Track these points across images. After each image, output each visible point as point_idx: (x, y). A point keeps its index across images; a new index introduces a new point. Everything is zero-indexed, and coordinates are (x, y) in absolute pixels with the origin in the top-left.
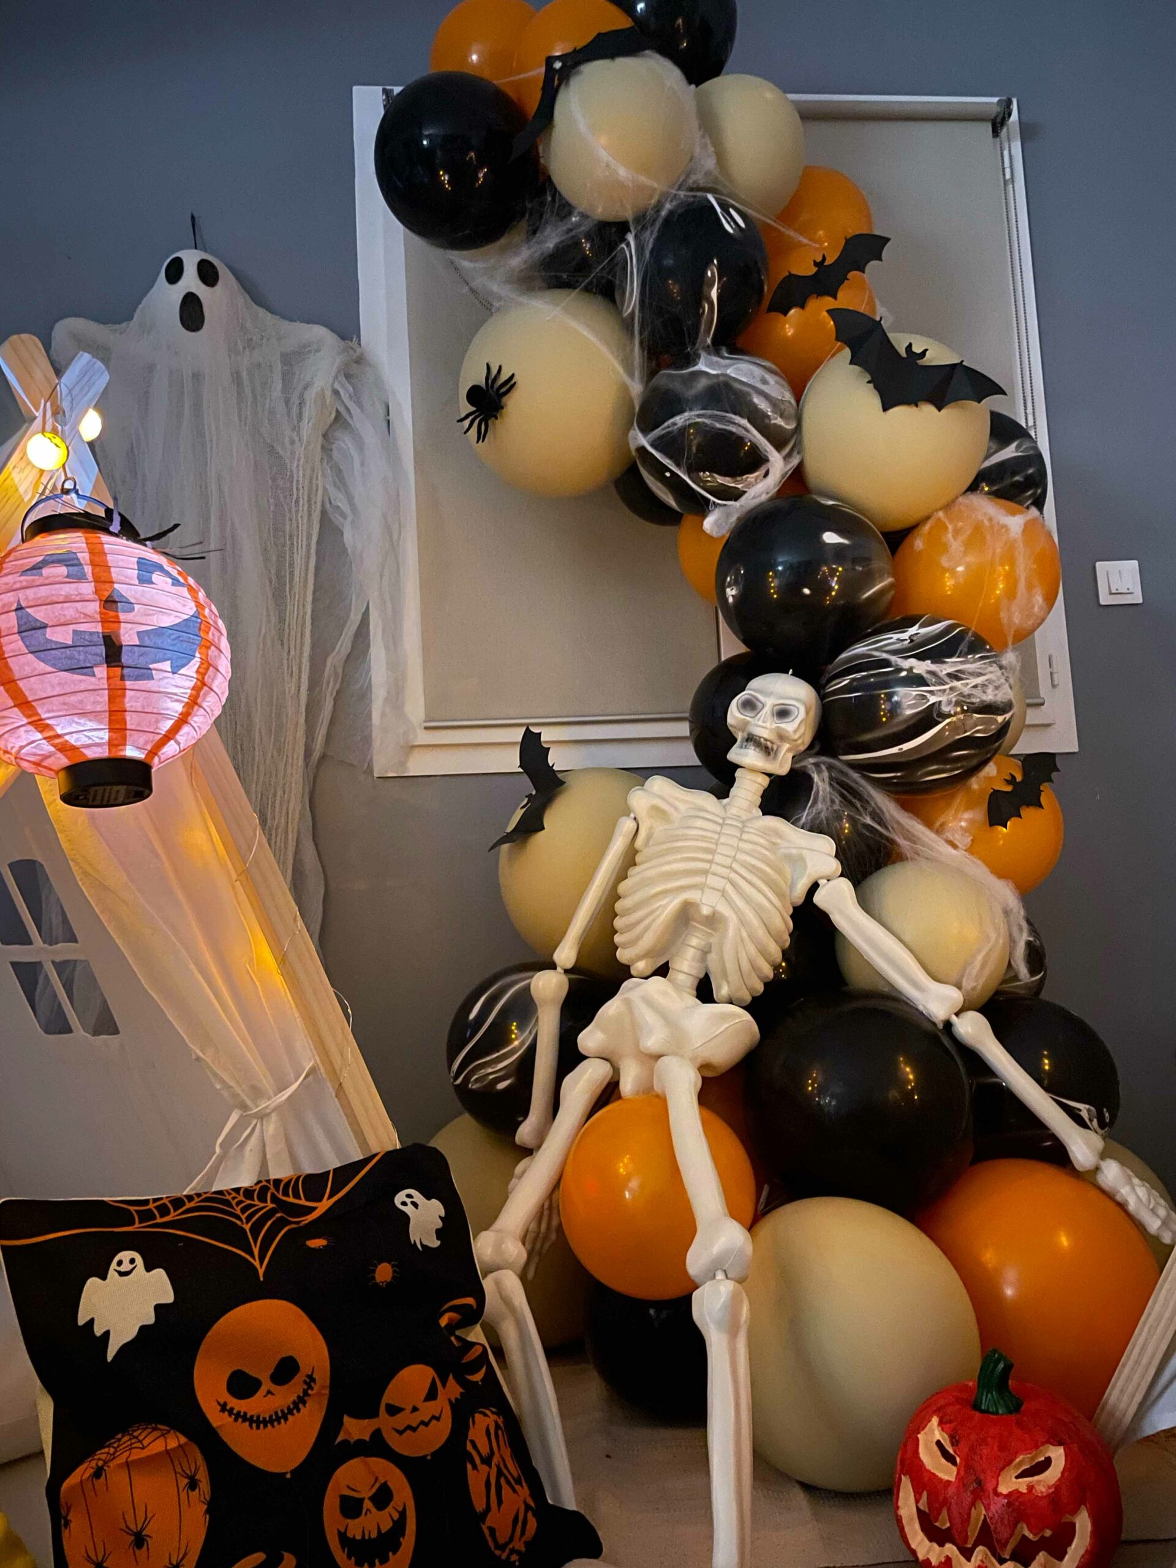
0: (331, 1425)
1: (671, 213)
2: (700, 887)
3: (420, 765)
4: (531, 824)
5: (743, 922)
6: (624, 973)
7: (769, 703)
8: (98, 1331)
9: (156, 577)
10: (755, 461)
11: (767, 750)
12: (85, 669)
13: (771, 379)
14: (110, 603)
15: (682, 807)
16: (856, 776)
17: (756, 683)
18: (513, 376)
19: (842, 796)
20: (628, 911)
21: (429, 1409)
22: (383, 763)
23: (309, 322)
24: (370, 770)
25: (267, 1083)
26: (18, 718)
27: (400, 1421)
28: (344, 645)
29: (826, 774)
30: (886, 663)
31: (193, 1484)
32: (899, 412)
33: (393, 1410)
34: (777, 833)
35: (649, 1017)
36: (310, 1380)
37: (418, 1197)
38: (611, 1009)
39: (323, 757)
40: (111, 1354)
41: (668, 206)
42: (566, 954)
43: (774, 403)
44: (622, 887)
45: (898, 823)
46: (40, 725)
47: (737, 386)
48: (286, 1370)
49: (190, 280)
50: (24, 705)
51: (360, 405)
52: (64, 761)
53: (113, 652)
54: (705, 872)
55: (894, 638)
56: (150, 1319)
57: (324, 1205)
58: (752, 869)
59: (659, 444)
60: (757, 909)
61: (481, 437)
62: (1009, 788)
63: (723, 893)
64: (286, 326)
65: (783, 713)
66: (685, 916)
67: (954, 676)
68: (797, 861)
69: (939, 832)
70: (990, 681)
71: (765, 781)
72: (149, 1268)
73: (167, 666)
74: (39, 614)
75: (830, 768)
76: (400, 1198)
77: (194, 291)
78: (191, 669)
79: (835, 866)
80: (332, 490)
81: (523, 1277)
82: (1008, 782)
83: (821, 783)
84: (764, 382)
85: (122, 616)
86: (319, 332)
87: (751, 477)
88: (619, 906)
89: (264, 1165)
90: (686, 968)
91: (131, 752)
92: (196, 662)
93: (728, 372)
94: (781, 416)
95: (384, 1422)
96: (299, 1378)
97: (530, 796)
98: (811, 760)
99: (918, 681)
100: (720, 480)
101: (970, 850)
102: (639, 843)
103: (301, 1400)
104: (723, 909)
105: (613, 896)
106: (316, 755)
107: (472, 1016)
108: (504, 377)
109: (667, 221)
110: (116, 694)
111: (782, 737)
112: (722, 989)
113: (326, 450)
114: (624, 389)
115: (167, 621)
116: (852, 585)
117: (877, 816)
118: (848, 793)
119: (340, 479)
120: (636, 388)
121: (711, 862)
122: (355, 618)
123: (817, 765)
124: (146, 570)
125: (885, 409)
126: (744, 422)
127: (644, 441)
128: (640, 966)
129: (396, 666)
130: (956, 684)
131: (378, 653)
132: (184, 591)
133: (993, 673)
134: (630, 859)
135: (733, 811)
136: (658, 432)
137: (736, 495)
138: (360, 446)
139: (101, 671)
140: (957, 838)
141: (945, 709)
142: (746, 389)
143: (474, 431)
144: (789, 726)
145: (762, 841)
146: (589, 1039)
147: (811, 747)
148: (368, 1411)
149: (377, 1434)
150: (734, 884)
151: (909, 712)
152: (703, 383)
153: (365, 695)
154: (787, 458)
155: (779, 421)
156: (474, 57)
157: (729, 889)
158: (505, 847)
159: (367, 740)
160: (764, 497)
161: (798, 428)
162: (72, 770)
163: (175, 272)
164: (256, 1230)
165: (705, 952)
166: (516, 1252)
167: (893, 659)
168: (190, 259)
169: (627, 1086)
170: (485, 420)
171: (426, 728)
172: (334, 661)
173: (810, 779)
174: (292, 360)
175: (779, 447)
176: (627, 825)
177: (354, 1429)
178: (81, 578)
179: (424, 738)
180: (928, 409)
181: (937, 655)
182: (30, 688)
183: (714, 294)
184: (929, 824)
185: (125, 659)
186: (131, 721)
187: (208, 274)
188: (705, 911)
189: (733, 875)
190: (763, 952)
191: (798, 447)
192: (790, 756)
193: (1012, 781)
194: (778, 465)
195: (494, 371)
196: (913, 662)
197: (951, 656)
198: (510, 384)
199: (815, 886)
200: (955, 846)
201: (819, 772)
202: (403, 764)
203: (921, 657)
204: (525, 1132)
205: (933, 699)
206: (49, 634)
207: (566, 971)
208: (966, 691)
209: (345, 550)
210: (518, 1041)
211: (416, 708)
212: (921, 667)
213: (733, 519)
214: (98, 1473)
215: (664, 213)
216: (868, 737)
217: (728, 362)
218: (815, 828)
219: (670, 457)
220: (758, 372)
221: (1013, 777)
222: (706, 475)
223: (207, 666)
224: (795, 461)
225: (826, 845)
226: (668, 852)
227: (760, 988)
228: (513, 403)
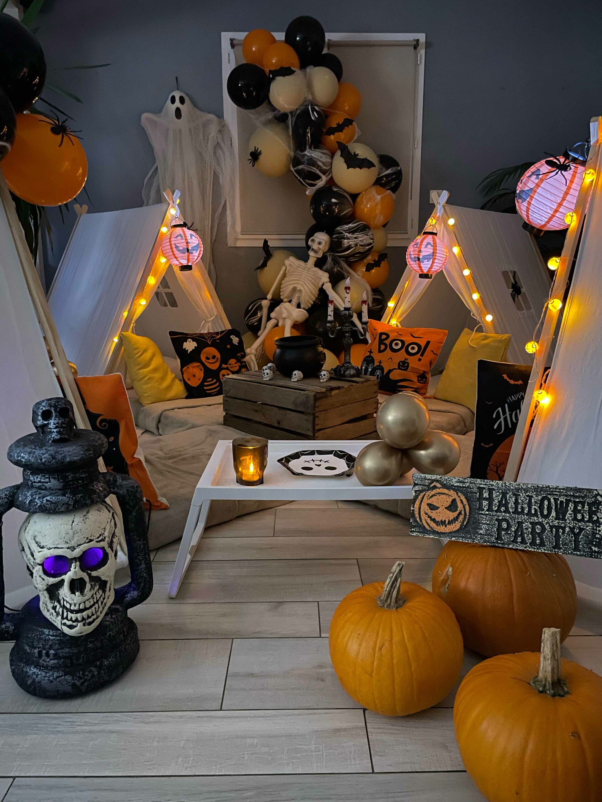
0: (221, 365)
1: (299, 113)
2: (298, 283)
3: (239, 244)
4: (264, 265)
5: (305, 291)
6: (282, 301)
7: (317, 240)
8: (186, 349)
9: (193, 237)
10: (319, 178)
11: (316, 252)
12: (185, 253)
13: (323, 156)
14: (187, 243)
15: (296, 264)
16: (338, 258)
17: (316, 234)
18: (261, 151)
19: (333, 262)
20: (284, 287)
21: (235, 365)
22: (230, 243)
23: (209, 113)
24: (227, 245)
25: (209, 316)
26: (175, 259)
27: (230, 366)
28: (220, 210)
29: (331, 257)
30: (342, 233)
31: (201, 370)
32: (351, 169)
33: (230, 364)
34: (317, 272)
35: (284, 311)
36: (217, 359)
37: (234, 337)
38: (277, 309)
39: (215, 240)
40: (189, 352)
41: (298, 112)
42: (269, 296)
43: (323, 163)
44: (283, 282)
45: (346, 269)
46: (178, 260)
47: (314, 159)
48: (214, 357)
49: (177, 103)
50: (176, 258)
51: (224, 142)
52: (181, 265)
53: (188, 250)
54: (299, 280)
55: (346, 227)
56: (194, 348)
57: (219, 337)
58: (309, 280)
59: (295, 171)
60: (309, 289)
61: (253, 165)
62: (373, 262)
63: (302, 285)
64: (203, 114)
65: (320, 243)
66: (294, 289)
67: (356, 238)
68: (320, 278)
69: (356, 273)
70: (365, 239)
71: (316, 259)
72: (193, 341)
73: (195, 252)
74: (178, 245)
75: (333, 255)
76: (231, 337)
77: (179, 107)
78: (198, 252)
79: (328, 280)
80: (217, 167)
81: (255, 356)
82: (373, 261)
83: (329, 259)
84: (321, 157)
85: (189, 245)
86: (212, 116)
87: (318, 181)
88: (282, 286)
89: (209, 330)
90: (295, 301)
91: (190, 264)
92: (199, 251)
93: (312, 155)
94: (325, 166)
95: (228, 366)
96: (216, 358)
97: (265, 257)
98: (328, 254)
99: (348, 238)
100: (310, 182)
101: (363, 277)
102: (286, 272)
103: (216, 361)
104: (302, 288)
105: (280, 284)
106: (213, 240)
107: (249, 309)
108: (259, 151)
109: (298, 115)
110: (188, 256)
111: (320, 249)
112: (302, 306)
113: (215, 153)
114: (289, 155)
115: (194, 245)
116: (340, 211)
117: (341, 268)
118: (336, 262)
119: (219, 164)
120: (292, 154)
121: (300, 278)
122: (223, 203)
123: (330, 255)
124: (191, 235)
125: (348, 168)
126: (315, 169)
127: (292, 169)
128: (285, 300)
129: (233, 218)
130: (356, 240)
131: (228, 212)
132: (196, 239)
133: (366, 237)
134: (284, 276)
135: (308, 266)
136: (296, 168)
137: (314, 185)
138: (224, 153)
139: (186, 253)
140: (360, 274)
141: (352, 246)
142: (316, 160)
143: (251, 164)
144: (321, 247)
145: (312, 274)
146: (273, 315)
147: (329, 250)
148: (226, 364)
149: (227, 367)
150: (305, 283)
151: (346, 246)
152: (306, 158)
153: (225, 224)
154: (327, 177)
155: (325, 168)
156: (254, 49)
157: (304, 285)
158: (259, 270)
159: (226, 237)
160: (322, 186)
161: (331, 168)
162: (181, 267)
163: (173, 100)
164: (208, 338)
165: (299, 298)
166: (254, 351)
167: (344, 232)
168: (177, 95)
169: (280, 324)
170: (254, 162)
171: (241, 234)
172: (217, 214)
173: (327, 258)
174: (205, 125)
175: (324, 174)
176: (284, 268)
177: (224, 366)
178: (182, 239)
179: (241, 236)
180: (358, 169)
181: (353, 232)
182: (177, 256)
183: (309, 135)
184: (354, 270)
185: (190, 251)
186: (190, 260)
187: (182, 101)
188: (298, 289)
189: (305, 282)
190: (310, 298)
191: (331, 172)
192: (322, 253)
193: (374, 261)
194: (324, 179)
195: (257, 149)
196: (347, 234)
197: (356, 232)
198: (260, 153)
199: (323, 284)
200: (359, 276)
201: (330, 257)
202: (235, 244)
203: (349, 233)
204: (259, 333)
205: (351, 243)
206: (179, 248)
207: (270, 300)
208: (358, 241)
209: (219, 183)
210: (259, 315)
211: (238, 228)
212: (349, 235)
213: (314, 191)
214: (188, 368)
215: (297, 113)
216: (340, 250)
217: (313, 152)
218: (326, 271)
219: (298, 175)
220: (320, 154)
221: (375, 259)
222: (307, 181)
223: (201, 250)
224: (330, 176)
225: (327, 275)
226: (292, 275)
227: (310, 306)
228: (261, 157)
